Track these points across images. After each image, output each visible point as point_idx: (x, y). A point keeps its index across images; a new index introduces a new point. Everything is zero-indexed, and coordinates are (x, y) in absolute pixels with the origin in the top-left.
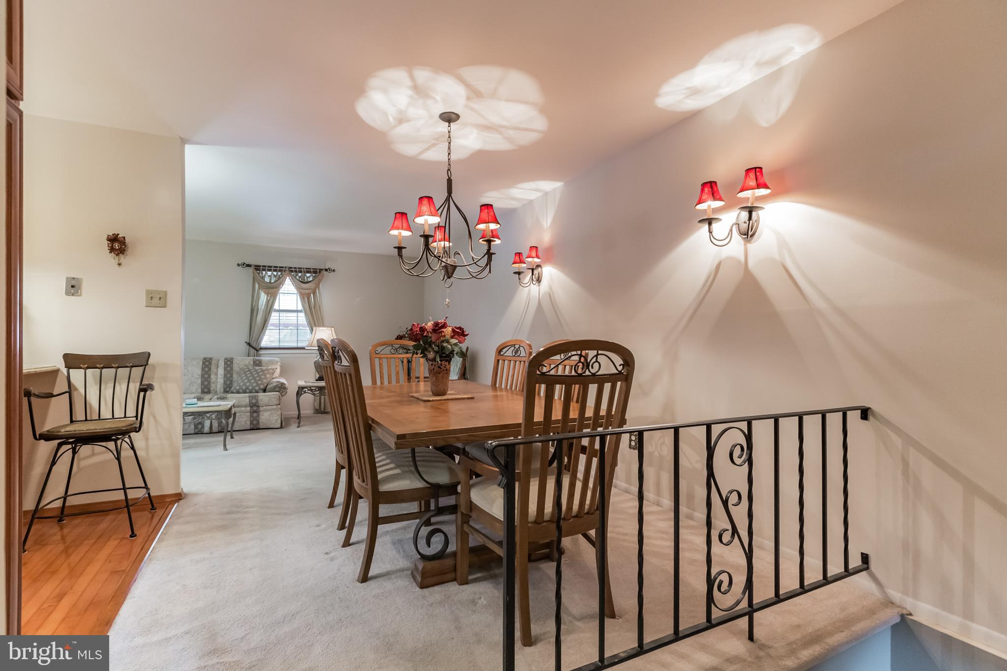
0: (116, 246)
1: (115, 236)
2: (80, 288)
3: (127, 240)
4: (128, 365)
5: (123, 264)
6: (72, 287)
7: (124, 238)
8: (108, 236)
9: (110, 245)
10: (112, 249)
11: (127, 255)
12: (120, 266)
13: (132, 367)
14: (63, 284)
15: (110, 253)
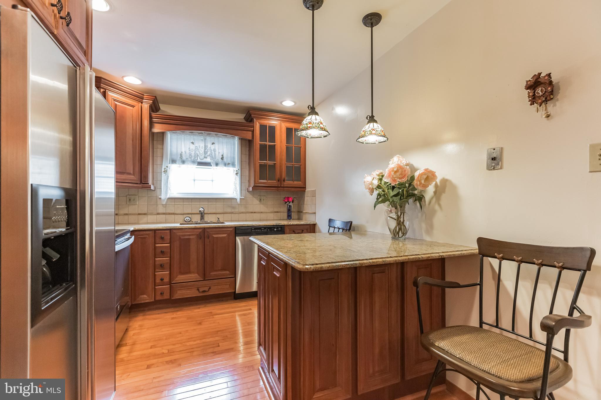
0: (539, 91)
1: (535, 78)
2: (501, 159)
3: (554, 79)
4: (557, 264)
5: (552, 115)
6: (492, 159)
7: (549, 75)
8: (527, 82)
9: (531, 94)
10: (534, 98)
11: (558, 100)
12: (550, 117)
13: (563, 268)
14: (484, 158)
15: (531, 105)
